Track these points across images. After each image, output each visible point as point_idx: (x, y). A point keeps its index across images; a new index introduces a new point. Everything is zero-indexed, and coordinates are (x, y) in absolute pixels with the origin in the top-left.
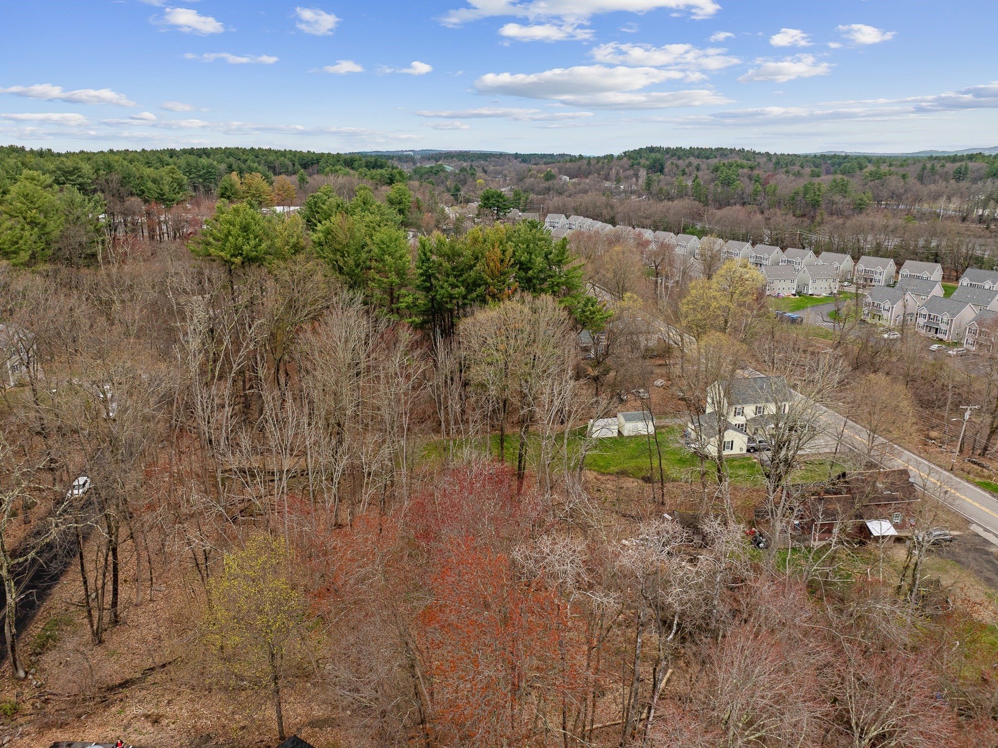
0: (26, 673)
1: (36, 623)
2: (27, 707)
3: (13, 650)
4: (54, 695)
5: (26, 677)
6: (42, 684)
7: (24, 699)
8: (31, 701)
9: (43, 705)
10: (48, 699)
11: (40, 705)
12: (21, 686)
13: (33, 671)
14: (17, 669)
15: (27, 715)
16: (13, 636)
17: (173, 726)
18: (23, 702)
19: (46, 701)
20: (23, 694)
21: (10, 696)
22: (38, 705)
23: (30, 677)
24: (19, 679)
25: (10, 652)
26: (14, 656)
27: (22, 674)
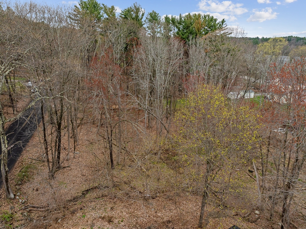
0: (15, 195)
1: (16, 169)
2: (18, 215)
3: (7, 181)
4: (34, 207)
5: (15, 198)
6: (25, 201)
7: (16, 210)
8: (21, 212)
9: (29, 213)
10: (31, 210)
11: (27, 214)
12: (12, 203)
13: (18, 194)
14: (9, 193)
15: (19, 220)
16: (6, 172)
17: (123, 224)
18: (15, 212)
19: (30, 211)
20: (14, 207)
21: (7, 209)
22: (25, 214)
23: (17, 197)
24: (11, 199)
25: (5, 183)
26: (7, 184)
27: (12, 196)
